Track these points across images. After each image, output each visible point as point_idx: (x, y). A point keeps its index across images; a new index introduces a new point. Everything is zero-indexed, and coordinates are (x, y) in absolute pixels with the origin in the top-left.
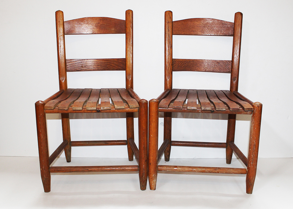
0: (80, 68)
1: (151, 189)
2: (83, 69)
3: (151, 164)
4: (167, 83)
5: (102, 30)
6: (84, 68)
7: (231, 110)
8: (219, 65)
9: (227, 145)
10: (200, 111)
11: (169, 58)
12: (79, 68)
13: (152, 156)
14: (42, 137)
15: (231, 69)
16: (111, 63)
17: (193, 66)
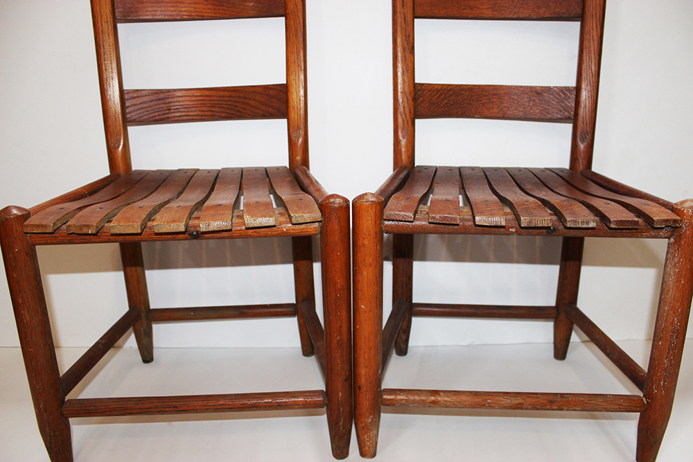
0: (164, 114)
1: (363, 454)
2: (171, 115)
3: (363, 390)
4: (401, 150)
5: (221, 8)
6: (174, 114)
7: (612, 226)
8: (541, 100)
9: (558, 312)
10: (513, 230)
11: (406, 80)
12: (160, 113)
13: (366, 367)
14: (28, 318)
15: (573, 110)
16: (246, 98)
17: (470, 104)
